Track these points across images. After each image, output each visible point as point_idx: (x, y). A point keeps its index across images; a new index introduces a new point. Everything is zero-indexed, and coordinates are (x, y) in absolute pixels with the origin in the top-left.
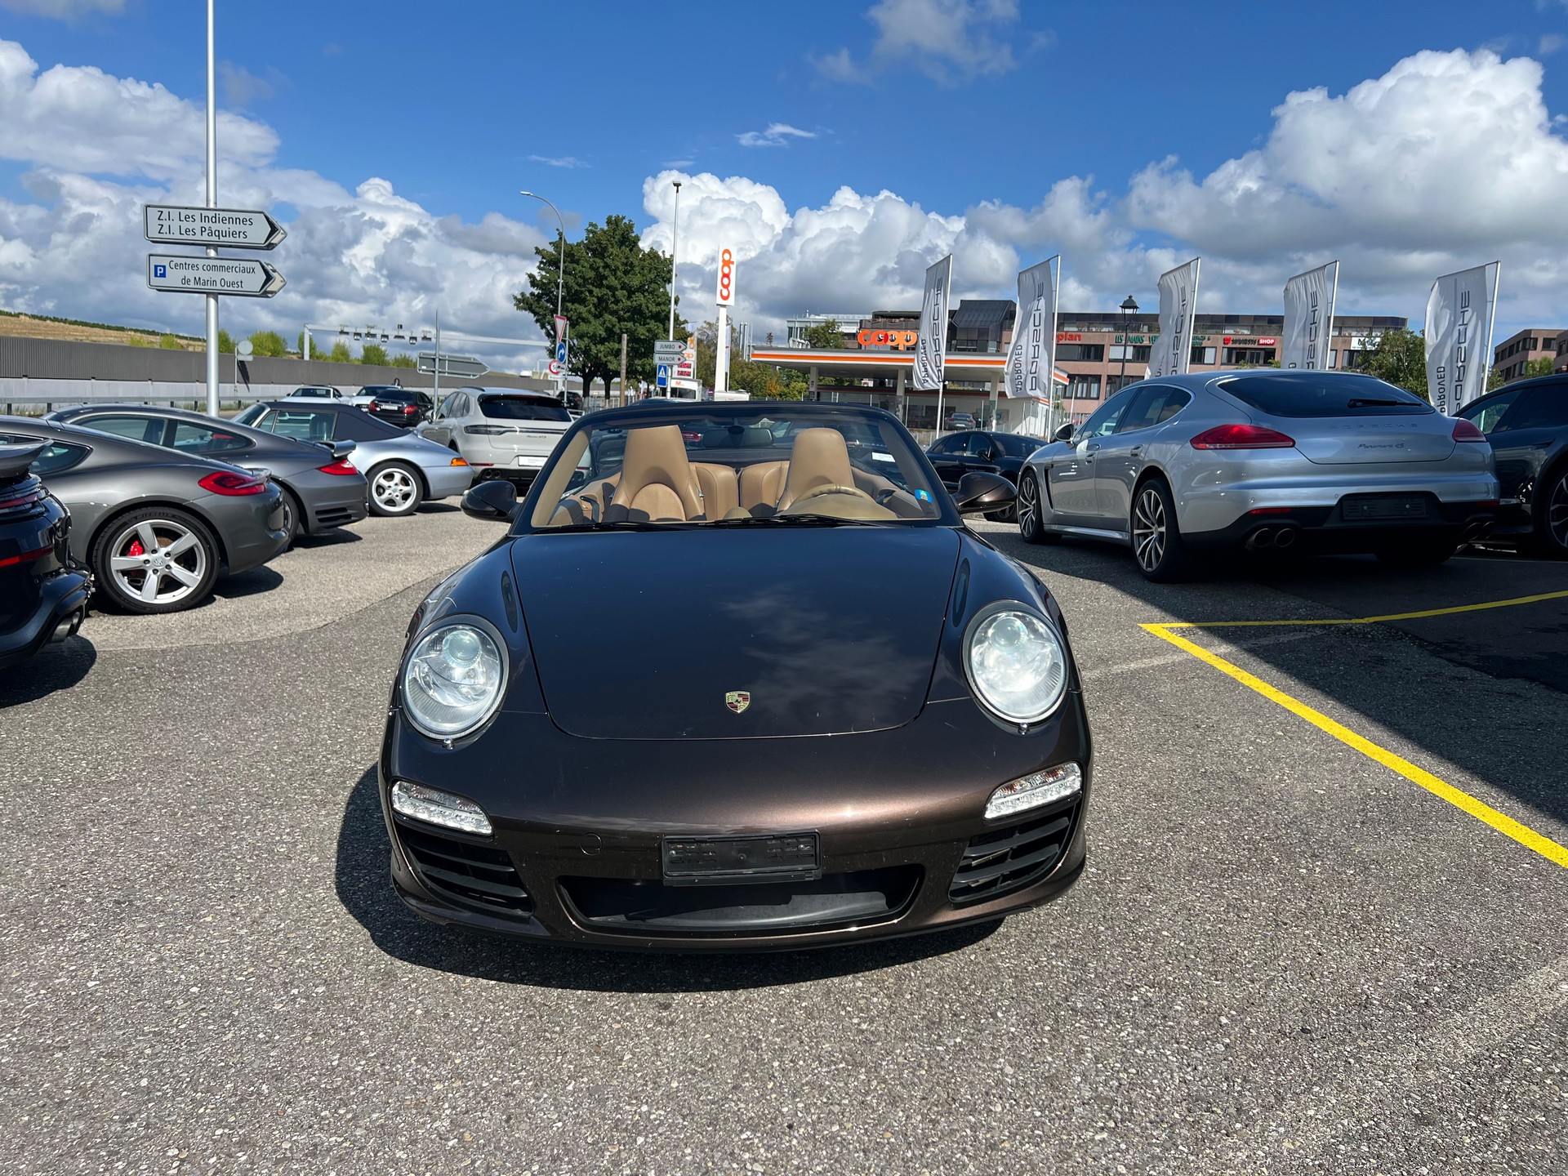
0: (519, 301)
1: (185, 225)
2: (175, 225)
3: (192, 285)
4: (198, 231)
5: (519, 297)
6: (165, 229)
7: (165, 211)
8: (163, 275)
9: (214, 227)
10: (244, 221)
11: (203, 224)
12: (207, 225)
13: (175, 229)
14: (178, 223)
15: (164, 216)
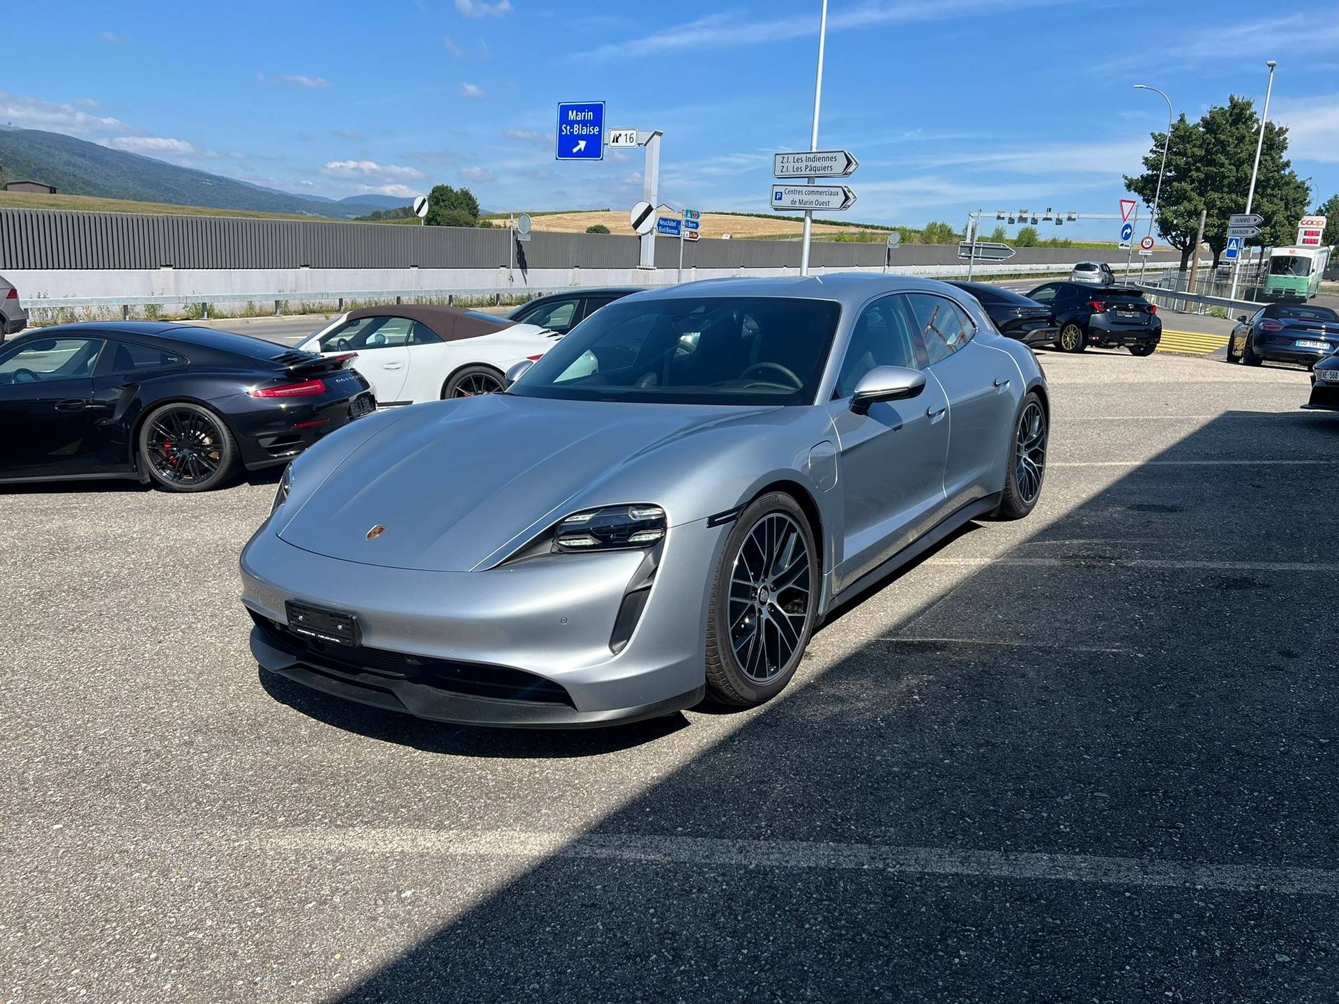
1: (796, 165)
2: (790, 166)
3: (797, 205)
4: (803, 169)
6: (785, 169)
7: (786, 157)
8: (780, 199)
9: (814, 164)
10: (832, 158)
11: (808, 163)
13: (790, 169)
14: (792, 164)
15: (785, 160)
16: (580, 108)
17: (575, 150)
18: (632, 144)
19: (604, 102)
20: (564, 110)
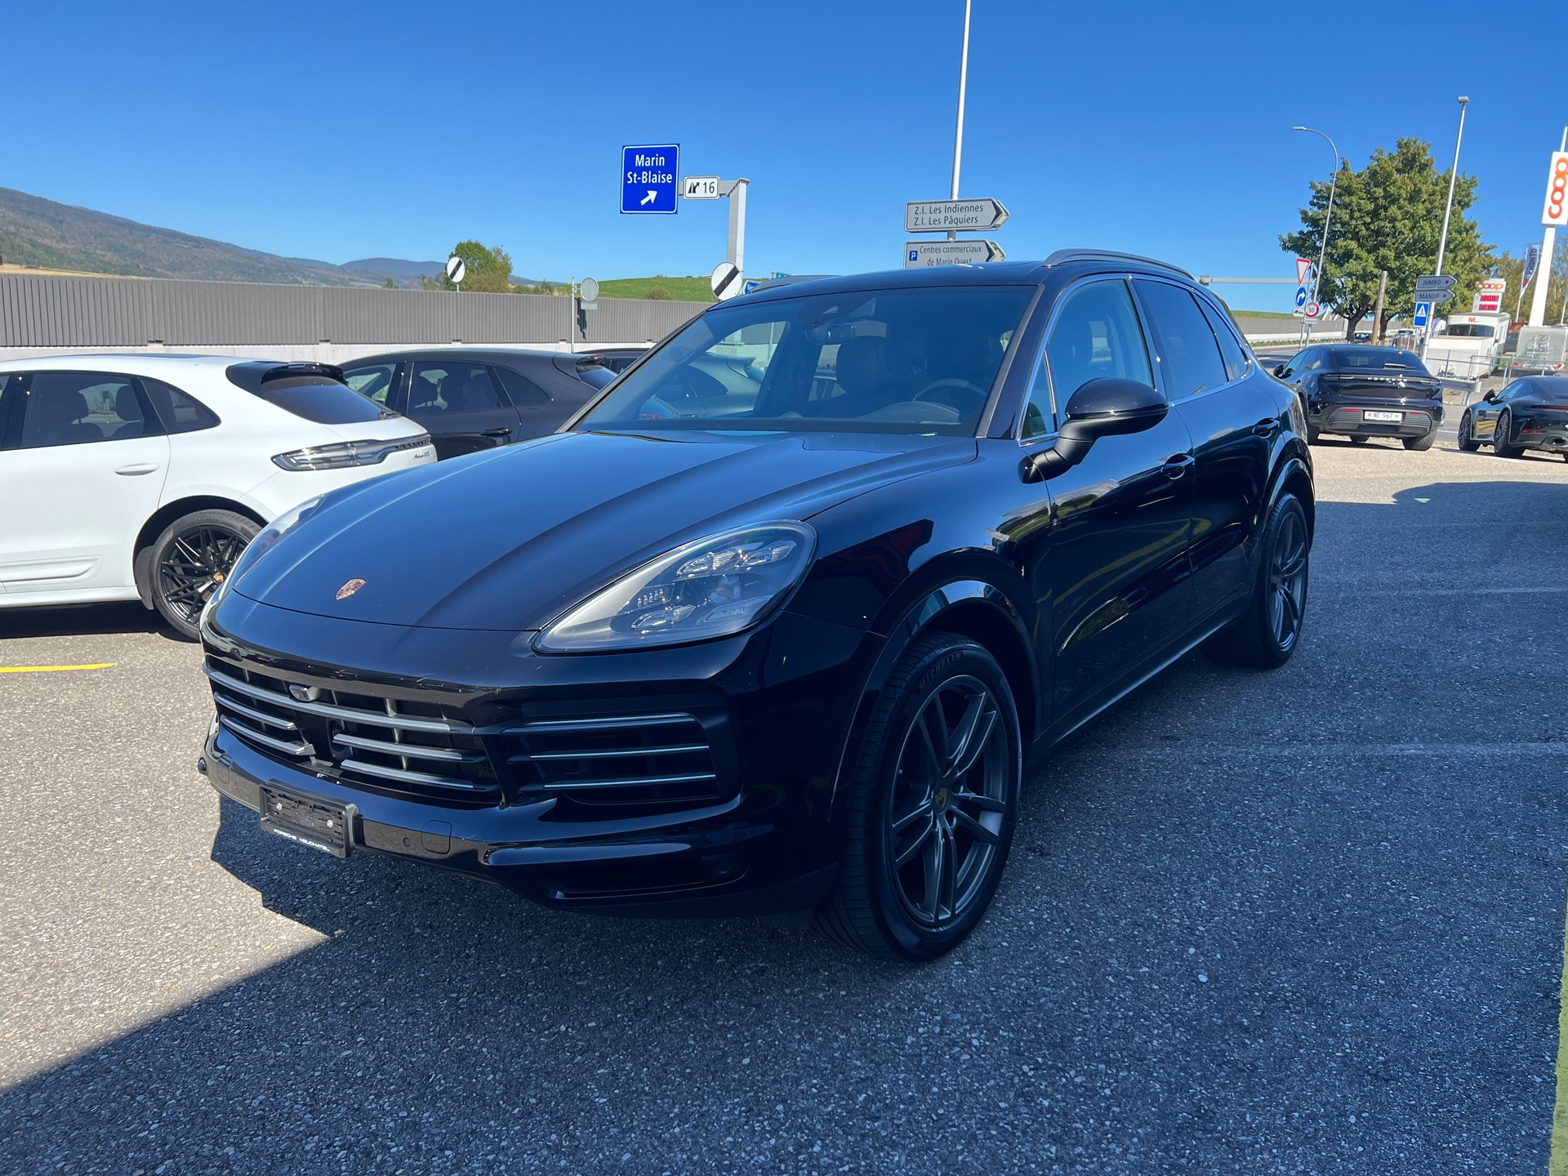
0: (1285, 242)
1: (934, 216)
2: (926, 217)
4: (942, 221)
5: (1285, 238)
6: (919, 222)
7: (921, 206)
8: (915, 259)
9: (954, 215)
10: (977, 208)
12: (949, 215)
13: (926, 221)
14: (929, 215)
15: (920, 211)
16: (649, 153)
17: (643, 202)
18: (712, 195)
19: (678, 145)
20: (630, 155)
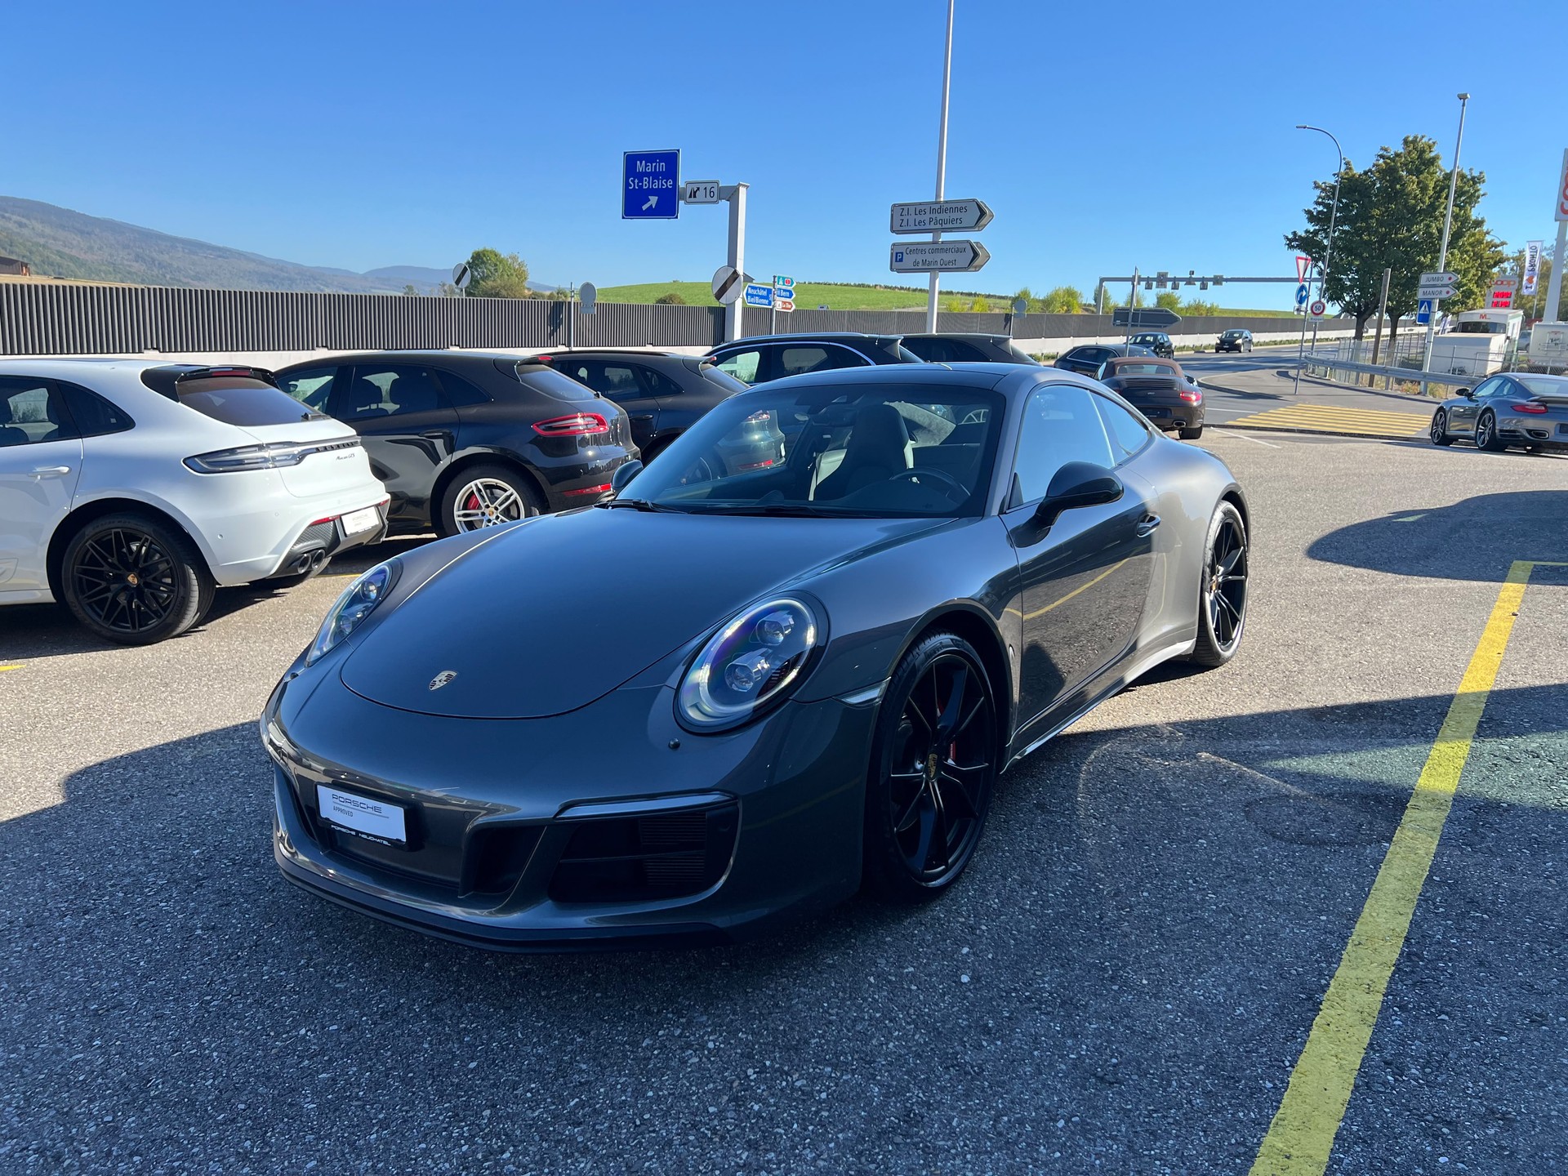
0: (1290, 240)
1: (918, 218)
2: (911, 219)
3: (920, 266)
4: (927, 222)
5: (1290, 236)
6: (905, 223)
7: (906, 208)
8: (901, 260)
9: (940, 216)
10: (961, 208)
11: (931, 216)
12: (933, 216)
13: (911, 222)
14: (914, 216)
15: (905, 212)
16: (650, 158)
17: (644, 207)
18: (712, 200)
19: (679, 150)
20: (631, 160)
